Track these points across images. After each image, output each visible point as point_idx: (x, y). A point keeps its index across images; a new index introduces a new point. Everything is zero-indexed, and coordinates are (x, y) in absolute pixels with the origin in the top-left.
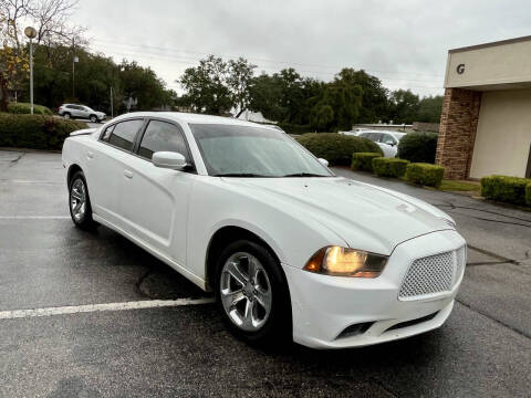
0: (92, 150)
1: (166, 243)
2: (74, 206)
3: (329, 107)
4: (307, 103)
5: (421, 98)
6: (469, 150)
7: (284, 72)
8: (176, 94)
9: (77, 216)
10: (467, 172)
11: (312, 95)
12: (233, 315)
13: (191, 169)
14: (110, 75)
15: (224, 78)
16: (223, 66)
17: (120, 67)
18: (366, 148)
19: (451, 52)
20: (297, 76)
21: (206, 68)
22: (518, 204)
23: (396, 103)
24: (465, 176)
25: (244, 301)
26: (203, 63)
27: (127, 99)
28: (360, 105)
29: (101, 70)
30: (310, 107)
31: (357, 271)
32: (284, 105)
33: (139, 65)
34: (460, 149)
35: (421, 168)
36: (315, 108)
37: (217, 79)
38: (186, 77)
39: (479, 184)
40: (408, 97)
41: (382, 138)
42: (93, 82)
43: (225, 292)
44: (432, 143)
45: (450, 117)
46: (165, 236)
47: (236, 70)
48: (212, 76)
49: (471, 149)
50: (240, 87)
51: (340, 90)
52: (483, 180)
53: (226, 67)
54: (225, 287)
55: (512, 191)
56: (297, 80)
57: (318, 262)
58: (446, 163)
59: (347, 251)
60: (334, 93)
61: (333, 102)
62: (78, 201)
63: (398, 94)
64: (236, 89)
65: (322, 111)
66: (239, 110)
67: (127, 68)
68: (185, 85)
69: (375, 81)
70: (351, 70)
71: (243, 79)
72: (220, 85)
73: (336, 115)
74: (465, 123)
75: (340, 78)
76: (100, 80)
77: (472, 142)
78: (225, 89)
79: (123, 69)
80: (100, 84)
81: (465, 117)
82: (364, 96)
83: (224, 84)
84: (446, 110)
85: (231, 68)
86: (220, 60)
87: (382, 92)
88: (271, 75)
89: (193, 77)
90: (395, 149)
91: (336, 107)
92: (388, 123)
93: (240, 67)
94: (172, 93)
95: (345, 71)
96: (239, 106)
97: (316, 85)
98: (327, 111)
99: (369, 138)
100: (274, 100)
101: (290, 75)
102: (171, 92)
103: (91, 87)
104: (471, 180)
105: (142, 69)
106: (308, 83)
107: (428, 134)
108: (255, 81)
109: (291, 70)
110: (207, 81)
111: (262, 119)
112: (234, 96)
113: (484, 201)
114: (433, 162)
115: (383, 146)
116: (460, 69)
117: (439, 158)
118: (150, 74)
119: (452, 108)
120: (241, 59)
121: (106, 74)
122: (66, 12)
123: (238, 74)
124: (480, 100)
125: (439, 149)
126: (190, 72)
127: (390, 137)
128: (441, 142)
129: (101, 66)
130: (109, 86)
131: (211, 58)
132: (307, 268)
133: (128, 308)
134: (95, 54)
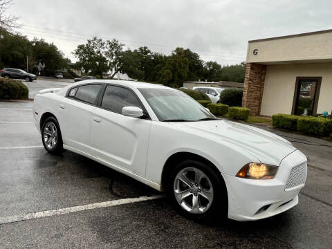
0: (63, 103)
1: (129, 163)
2: (46, 140)
3: (169, 71)
4: (155, 68)
5: (222, 67)
6: (260, 99)
7: (141, 49)
8: (70, 61)
9: (49, 146)
10: (259, 111)
11: (158, 64)
12: (184, 205)
13: (146, 116)
14: (25, 48)
15: (104, 51)
16: (102, 44)
17: (32, 42)
18: (202, 98)
19: (250, 42)
20: (149, 51)
21: (92, 45)
22: (294, 130)
23: (208, 69)
24: (258, 114)
25: (191, 196)
26: (89, 42)
27: (38, 64)
28: (188, 70)
29: (19, 45)
30: (158, 71)
31: (264, 176)
32: (142, 69)
33: (46, 41)
34: (255, 98)
35: (237, 110)
36: (160, 72)
37: (99, 52)
38: (78, 51)
39: (271, 119)
40: (215, 66)
41: (209, 91)
42: (13, 52)
43: (177, 191)
44: (240, 95)
45: (250, 79)
46: (128, 158)
47: (111, 46)
48: (96, 50)
49: (261, 98)
50: (114, 57)
51: (176, 61)
52: (273, 117)
53: (105, 45)
54: (176, 189)
55: (290, 123)
56: (149, 54)
57: (245, 172)
58: (248, 107)
59: (259, 165)
60: (172, 62)
61: (172, 68)
62: (49, 136)
63: (210, 64)
64: (112, 58)
65: (165, 73)
66: (114, 72)
67: (37, 43)
68: (78, 56)
69: (196, 56)
70: (182, 49)
71: (116, 52)
72: (101, 56)
73: (173, 76)
74: (258, 83)
75: (175, 53)
76: (19, 51)
77: (261, 95)
78: (105, 58)
79: (34, 44)
80: (20, 53)
81: (258, 80)
82: (190, 64)
83: (104, 55)
84: (247, 75)
85: (108, 46)
86: (101, 40)
87: (200, 63)
88: (132, 51)
89: (83, 50)
90: (218, 98)
91: (174, 71)
92: (204, 81)
93: (114, 45)
94: (68, 61)
95: (178, 49)
96: (114, 69)
97: (161, 57)
98: (168, 73)
99: (201, 91)
100: (136, 66)
101: (144, 51)
102: (67, 59)
103: (12, 55)
104: (261, 116)
105: (47, 44)
106: (155, 56)
107: (237, 89)
108: (123, 54)
109: (145, 48)
110: (92, 53)
111: (128, 78)
112: (110, 63)
113: (273, 128)
114: (240, 106)
115: (210, 96)
116: (255, 52)
117: (244, 103)
118: (53, 48)
119: (251, 74)
120: (115, 40)
121: (23, 47)
122: (4, 6)
123: (113, 49)
124: (265, 70)
125: (244, 98)
126: (81, 47)
127: (213, 91)
128: (245, 94)
129: (20, 42)
130: (25, 55)
131: (95, 39)
132: (238, 175)
133: (114, 204)
134: (15, 34)
